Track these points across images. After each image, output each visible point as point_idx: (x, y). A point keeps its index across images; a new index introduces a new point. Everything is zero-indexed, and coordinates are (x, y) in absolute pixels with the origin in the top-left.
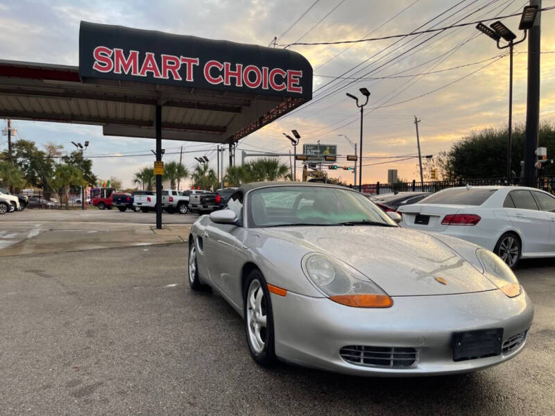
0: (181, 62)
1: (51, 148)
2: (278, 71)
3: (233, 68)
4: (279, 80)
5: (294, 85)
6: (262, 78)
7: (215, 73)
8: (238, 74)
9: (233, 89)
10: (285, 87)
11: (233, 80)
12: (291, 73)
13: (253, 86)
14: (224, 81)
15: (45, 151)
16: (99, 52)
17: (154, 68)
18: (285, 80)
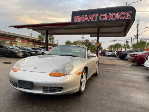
0: (94, 16)
2: (123, 13)
3: (108, 15)
4: (123, 16)
5: (128, 16)
6: (119, 16)
7: (103, 17)
8: (109, 17)
9: (108, 21)
10: (125, 17)
11: (108, 18)
12: (127, 13)
13: (114, 19)
14: (105, 19)
16: (75, 17)
17: (87, 19)
18: (125, 15)
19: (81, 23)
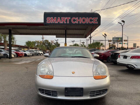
0: (66, 19)
1: (52, 41)
2: (91, 18)
3: (79, 19)
4: (91, 20)
5: (95, 21)
6: (88, 20)
7: (74, 20)
8: (80, 20)
9: (79, 24)
10: (93, 22)
11: (79, 22)
12: (94, 19)
13: (84, 23)
14: (77, 22)
15: (50, 42)
16: (48, 18)
17: (60, 21)
18: (93, 20)
19: (54, 24)
